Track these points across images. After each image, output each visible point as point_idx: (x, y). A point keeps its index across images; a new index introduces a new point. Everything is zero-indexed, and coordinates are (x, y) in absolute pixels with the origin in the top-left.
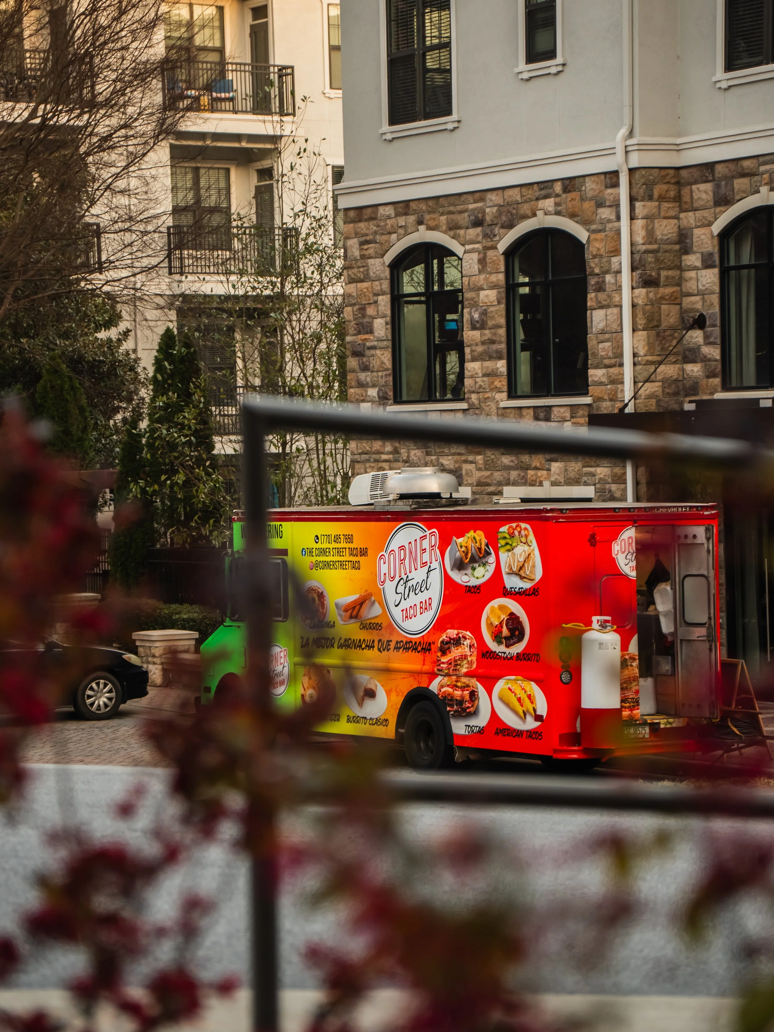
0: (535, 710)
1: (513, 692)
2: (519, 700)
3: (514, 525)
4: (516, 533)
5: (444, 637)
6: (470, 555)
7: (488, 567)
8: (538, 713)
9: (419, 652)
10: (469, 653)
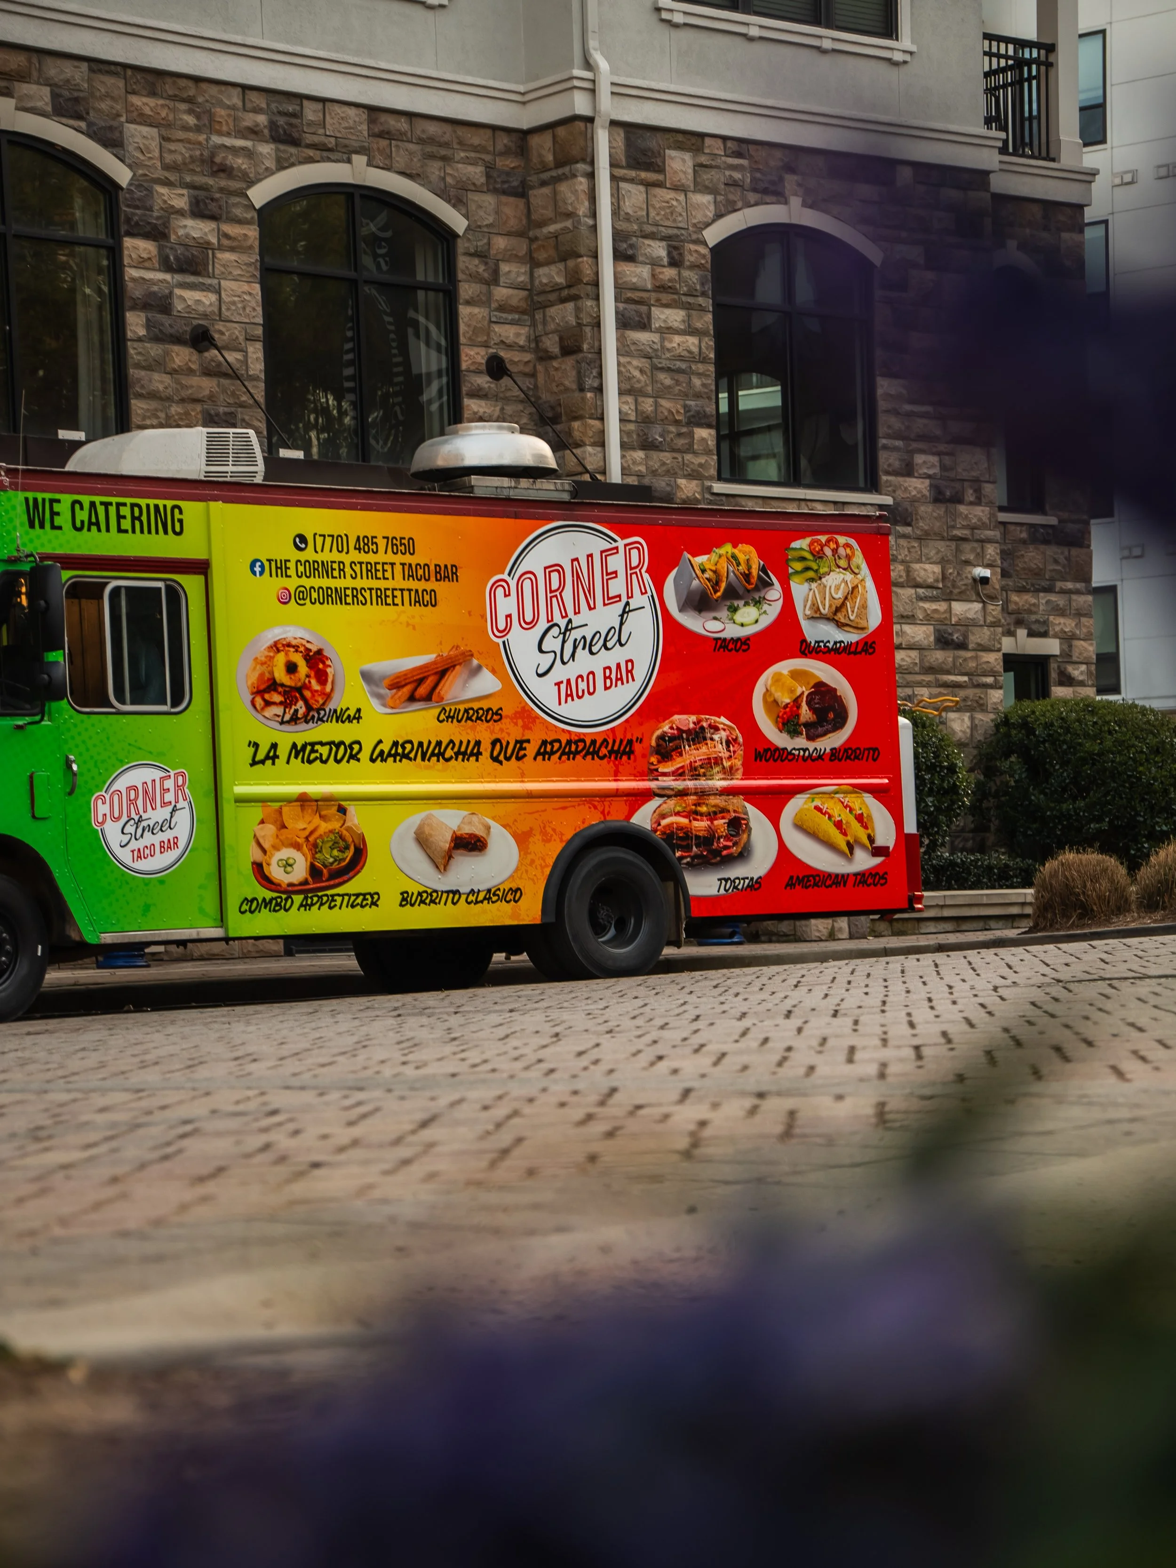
0: (871, 839)
1: (824, 814)
2: (839, 825)
3: (823, 538)
4: (828, 551)
5: (666, 728)
6: (723, 585)
7: (765, 607)
8: (880, 842)
9: (601, 758)
10: (724, 754)
